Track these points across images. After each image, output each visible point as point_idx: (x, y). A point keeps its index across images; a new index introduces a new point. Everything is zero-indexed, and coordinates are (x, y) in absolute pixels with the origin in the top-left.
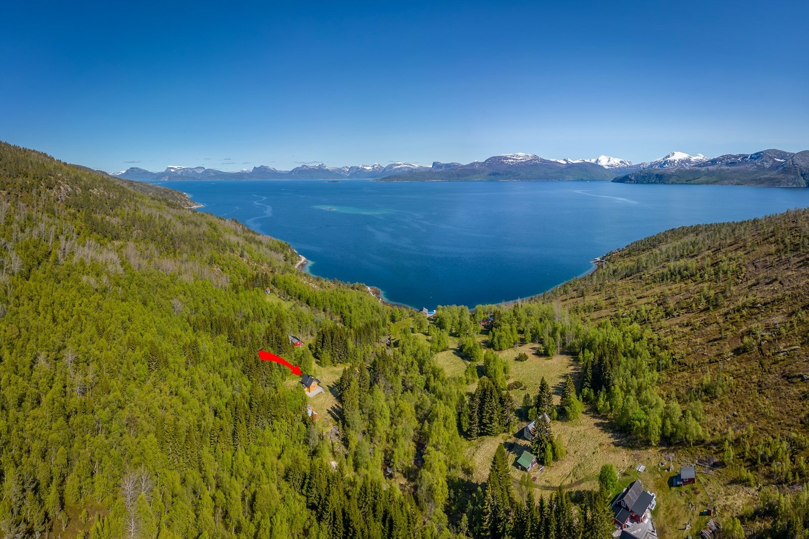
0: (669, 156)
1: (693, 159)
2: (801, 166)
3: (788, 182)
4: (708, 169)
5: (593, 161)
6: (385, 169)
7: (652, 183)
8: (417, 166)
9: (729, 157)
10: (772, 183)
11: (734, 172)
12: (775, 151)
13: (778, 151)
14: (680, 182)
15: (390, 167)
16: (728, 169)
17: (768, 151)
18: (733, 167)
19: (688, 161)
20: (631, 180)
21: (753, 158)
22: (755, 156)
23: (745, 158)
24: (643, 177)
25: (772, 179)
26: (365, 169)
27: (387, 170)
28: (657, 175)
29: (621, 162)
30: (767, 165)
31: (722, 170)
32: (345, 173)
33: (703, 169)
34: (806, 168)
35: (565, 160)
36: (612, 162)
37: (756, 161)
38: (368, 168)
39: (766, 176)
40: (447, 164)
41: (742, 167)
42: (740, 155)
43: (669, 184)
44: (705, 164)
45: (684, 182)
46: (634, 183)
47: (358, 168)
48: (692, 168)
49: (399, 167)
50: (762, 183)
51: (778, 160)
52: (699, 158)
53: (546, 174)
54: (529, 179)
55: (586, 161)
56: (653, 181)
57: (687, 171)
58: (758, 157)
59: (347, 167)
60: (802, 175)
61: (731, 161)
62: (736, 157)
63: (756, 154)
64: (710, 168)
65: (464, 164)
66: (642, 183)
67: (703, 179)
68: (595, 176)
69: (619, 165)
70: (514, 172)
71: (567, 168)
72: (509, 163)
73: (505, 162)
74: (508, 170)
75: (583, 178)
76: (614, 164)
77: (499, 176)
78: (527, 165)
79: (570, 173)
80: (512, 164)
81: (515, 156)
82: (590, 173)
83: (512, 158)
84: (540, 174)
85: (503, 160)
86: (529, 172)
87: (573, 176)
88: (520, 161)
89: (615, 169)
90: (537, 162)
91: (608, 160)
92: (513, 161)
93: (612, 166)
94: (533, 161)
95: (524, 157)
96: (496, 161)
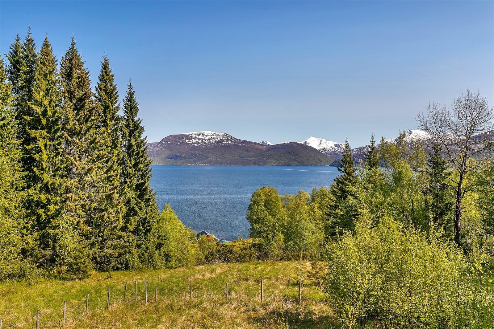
36: (324, 145)
53: (242, 157)
68: (306, 161)
69: (333, 149)
70: (200, 155)
71: (269, 151)
72: (194, 143)
73: (188, 142)
74: (192, 152)
75: (291, 162)
76: (327, 148)
77: (180, 160)
78: (216, 146)
79: (273, 157)
80: (197, 145)
81: (201, 135)
82: (299, 156)
83: (197, 137)
84: (235, 157)
85: (184, 140)
86: (219, 155)
87: (278, 160)
88: (207, 141)
89: (330, 153)
90: (230, 143)
91: (319, 143)
92: (198, 140)
93: (325, 151)
94: (225, 142)
95: (213, 136)
96: (176, 140)
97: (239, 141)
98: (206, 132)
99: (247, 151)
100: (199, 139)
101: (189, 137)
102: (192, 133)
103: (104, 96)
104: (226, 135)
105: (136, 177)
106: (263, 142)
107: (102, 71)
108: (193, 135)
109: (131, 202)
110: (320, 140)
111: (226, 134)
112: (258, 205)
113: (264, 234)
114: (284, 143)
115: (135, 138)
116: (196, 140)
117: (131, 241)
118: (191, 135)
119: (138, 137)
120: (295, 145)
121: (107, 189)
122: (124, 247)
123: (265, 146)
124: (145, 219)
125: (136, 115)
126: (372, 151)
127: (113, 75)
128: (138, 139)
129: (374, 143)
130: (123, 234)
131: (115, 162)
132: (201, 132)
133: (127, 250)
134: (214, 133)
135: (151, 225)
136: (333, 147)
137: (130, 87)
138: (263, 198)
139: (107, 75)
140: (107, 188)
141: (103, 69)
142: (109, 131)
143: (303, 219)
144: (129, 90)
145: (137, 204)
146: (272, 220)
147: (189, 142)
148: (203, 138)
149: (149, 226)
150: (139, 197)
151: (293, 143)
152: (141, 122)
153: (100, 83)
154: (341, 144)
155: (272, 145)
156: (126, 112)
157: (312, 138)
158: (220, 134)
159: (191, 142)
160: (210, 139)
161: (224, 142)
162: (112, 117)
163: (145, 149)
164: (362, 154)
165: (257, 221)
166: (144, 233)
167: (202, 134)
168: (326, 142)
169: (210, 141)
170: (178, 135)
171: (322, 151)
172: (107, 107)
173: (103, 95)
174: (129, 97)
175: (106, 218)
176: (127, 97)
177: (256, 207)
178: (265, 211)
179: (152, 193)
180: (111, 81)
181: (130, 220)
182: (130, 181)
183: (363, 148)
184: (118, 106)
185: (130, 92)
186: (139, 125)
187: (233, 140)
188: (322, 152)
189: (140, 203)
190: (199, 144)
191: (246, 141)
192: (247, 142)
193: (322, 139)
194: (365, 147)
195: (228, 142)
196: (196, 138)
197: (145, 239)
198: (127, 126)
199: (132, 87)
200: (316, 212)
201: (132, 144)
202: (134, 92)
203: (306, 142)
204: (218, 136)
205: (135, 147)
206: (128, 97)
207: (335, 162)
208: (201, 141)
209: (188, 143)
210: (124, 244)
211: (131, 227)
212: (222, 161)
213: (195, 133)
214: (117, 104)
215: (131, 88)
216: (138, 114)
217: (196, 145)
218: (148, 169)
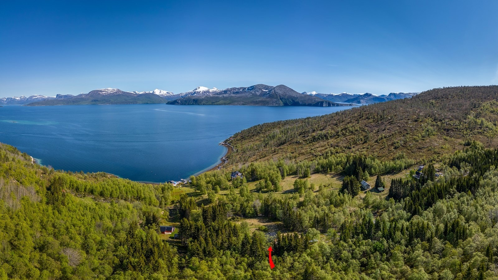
0: (196, 89)
1: (211, 91)
2: (280, 94)
3: (273, 103)
4: (223, 96)
5: (151, 92)
6: (28, 99)
7: (191, 105)
8: (46, 97)
9: (235, 89)
10: (264, 103)
11: (239, 97)
12: (262, 85)
13: (264, 85)
14: (208, 104)
15: (31, 97)
16: (235, 96)
17: (258, 85)
18: (238, 95)
19: (208, 92)
20: (178, 103)
21: (249, 89)
22: (251, 88)
23: (244, 89)
24: (185, 101)
25: (264, 101)
26: (16, 99)
27: (29, 100)
28: (194, 100)
29: (167, 93)
30: (258, 93)
31: (232, 97)
32: (4, 101)
33: (221, 96)
34: (283, 95)
35: (134, 92)
36: (162, 93)
37: (252, 91)
38: (17, 98)
39: (259, 100)
40: (65, 96)
41: (243, 95)
42: (241, 88)
43: (201, 105)
44: (221, 93)
45: (211, 103)
46: (180, 105)
47: (12, 99)
48: (214, 96)
49: (36, 97)
50: (258, 104)
51: (264, 90)
52: (214, 90)
53: (126, 100)
54: (116, 103)
55: (147, 92)
56: (192, 103)
57: (211, 97)
58: (252, 89)
59: (5, 98)
60: (280, 99)
61: (236, 91)
62: (238, 89)
63: (251, 87)
64: (225, 95)
65: (75, 95)
66: (185, 104)
67: (221, 102)
68: (155, 101)
69: (166, 95)
70: (107, 99)
71: (138, 97)
74: (103, 98)
75: (148, 102)
77: (98, 102)
78: (114, 95)
79: (140, 99)
82: (152, 99)
85: (99, 92)
87: (142, 101)
89: (165, 97)
91: (160, 92)
93: (162, 95)
94: (117, 93)
95: (112, 90)
96: (95, 93)
97: (124, 93)
98: (109, 89)
99: (128, 97)
100: (106, 92)
101: (101, 91)
102: (103, 89)
104: (118, 90)
116: (104, 93)
132: (107, 89)
147: (101, 93)
148: (108, 91)
158: (115, 89)
160: (111, 92)
170: (96, 90)
190: (106, 94)
195: (119, 93)
196: (104, 91)
217: (104, 95)
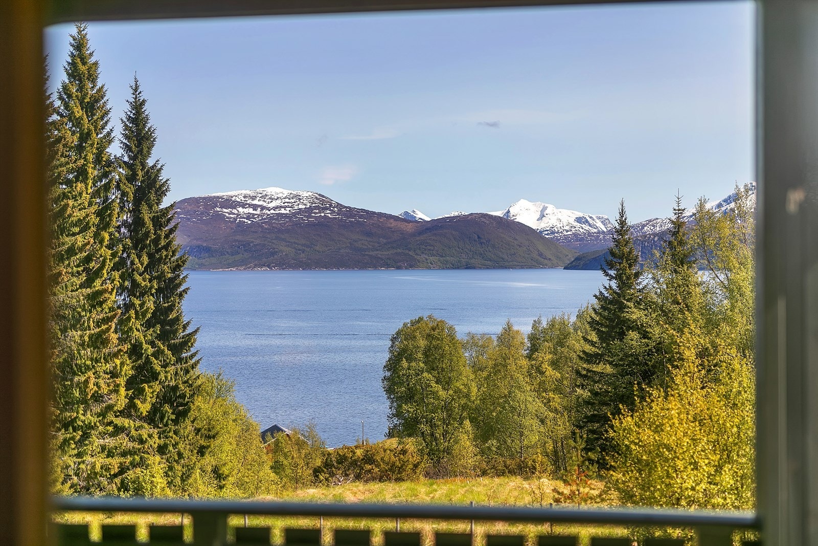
5: (499, 213)
29: (579, 220)
36: (550, 220)
68: (510, 257)
69: (573, 229)
70: (257, 245)
71: (420, 233)
72: (241, 218)
73: (227, 215)
74: (239, 237)
75: (473, 261)
76: (559, 226)
77: (209, 257)
78: (296, 224)
79: (432, 248)
80: (249, 222)
81: (258, 198)
82: (493, 246)
83: (248, 202)
84: (340, 249)
85: (218, 209)
86: (303, 245)
87: (442, 256)
88: (272, 211)
89: (566, 237)
90: (329, 215)
91: (538, 215)
92: (251, 211)
93: (553, 233)
94: (316, 213)
95: (287, 200)
96: (198, 211)
97: (351, 212)
98: (272, 190)
99: (369, 234)
100: (255, 207)
101: (229, 203)
102: (237, 193)
103: (78, 112)
104: (319, 197)
105: (152, 295)
106: (406, 213)
107: (72, 55)
108: (240, 197)
109: (143, 351)
110: (541, 207)
111: (320, 195)
112: (410, 359)
113: (424, 427)
114: (456, 214)
115: (150, 207)
116: (246, 211)
117: (145, 436)
118: (234, 198)
119: (156, 203)
120: (483, 219)
121: (91, 322)
122: (131, 453)
123: (411, 222)
124: (175, 388)
125: (149, 153)
126: (678, 232)
127: (96, 64)
128: (155, 208)
129: (681, 213)
130: (126, 422)
131: (108, 261)
132: (259, 190)
133: (137, 458)
134: (290, 192)
135: (188, 402)
136: (573, 223)
137: (136, 90)
138: (422, 343)
139: (84, 64)
140: (91, 319)
141: (74, 49)
142: (90, 191)
143: (519, 388)
144: (134, 96)
145: (156, 355)
146: (442, 393)
147: (229, 214)
148: (265, 204)
149: (182, 405)
150: (159, 337)
151: (477, 214)
152: (161, 169)
153: (67, 81)
154: (591, 217)
155: (429, 219)
156: (128, 148)
157: (523, 203)
158: (305, 194)
159: (234, 214)
160: (281, 207)
161: (313, 215)
162: (98, 159)
163: (171, 231)
164: (640, 240)
165: (410, 396)
166: (172, 420)
167: (260, 195)
168: (556, 210)
169: (280, 212)
170: (204, 198)
171: (546, 233)
172: (85, 137)
173: (76, 110)
174: (134, 114)
175: (91, 385)
176: (129, 113)
177: (405, 364)
178: (425, 374)
179: (189, 330)
180: (93, 78)
181: (143, 390)
182: (140, 302)
183: (644, 226)
184: (109, 134)
185: (135, 102)
186: (157, 176)
187: (336, 209)
188: (547, 237)
189: (163, 351)
190: (255, 218)
191: (367, 212)
192: (370, 214)
193: (546, 205)
194: (647, 224)
195: (323, 215)
196: (247, 204)
197: (176, 433)
198: (131, 178)
199: (139, 91)
200: (547, 373)
201: (144, 220)
202: (144, 101)
203: (508, 212)
204: (300, 199)
205: (149, 224)
206: (131, 112)
207: (577, 259)
208: (258, 212)
209: (228, 218)
210: (131, 445)
211: (144, 408)
212: (310, 259)
213: (244, 192)
214: (107, 129)
215: (137, 93)
216: (154, 151)
217: (246, 221)
218: (179, 276)
